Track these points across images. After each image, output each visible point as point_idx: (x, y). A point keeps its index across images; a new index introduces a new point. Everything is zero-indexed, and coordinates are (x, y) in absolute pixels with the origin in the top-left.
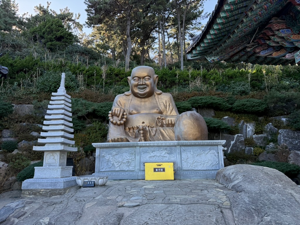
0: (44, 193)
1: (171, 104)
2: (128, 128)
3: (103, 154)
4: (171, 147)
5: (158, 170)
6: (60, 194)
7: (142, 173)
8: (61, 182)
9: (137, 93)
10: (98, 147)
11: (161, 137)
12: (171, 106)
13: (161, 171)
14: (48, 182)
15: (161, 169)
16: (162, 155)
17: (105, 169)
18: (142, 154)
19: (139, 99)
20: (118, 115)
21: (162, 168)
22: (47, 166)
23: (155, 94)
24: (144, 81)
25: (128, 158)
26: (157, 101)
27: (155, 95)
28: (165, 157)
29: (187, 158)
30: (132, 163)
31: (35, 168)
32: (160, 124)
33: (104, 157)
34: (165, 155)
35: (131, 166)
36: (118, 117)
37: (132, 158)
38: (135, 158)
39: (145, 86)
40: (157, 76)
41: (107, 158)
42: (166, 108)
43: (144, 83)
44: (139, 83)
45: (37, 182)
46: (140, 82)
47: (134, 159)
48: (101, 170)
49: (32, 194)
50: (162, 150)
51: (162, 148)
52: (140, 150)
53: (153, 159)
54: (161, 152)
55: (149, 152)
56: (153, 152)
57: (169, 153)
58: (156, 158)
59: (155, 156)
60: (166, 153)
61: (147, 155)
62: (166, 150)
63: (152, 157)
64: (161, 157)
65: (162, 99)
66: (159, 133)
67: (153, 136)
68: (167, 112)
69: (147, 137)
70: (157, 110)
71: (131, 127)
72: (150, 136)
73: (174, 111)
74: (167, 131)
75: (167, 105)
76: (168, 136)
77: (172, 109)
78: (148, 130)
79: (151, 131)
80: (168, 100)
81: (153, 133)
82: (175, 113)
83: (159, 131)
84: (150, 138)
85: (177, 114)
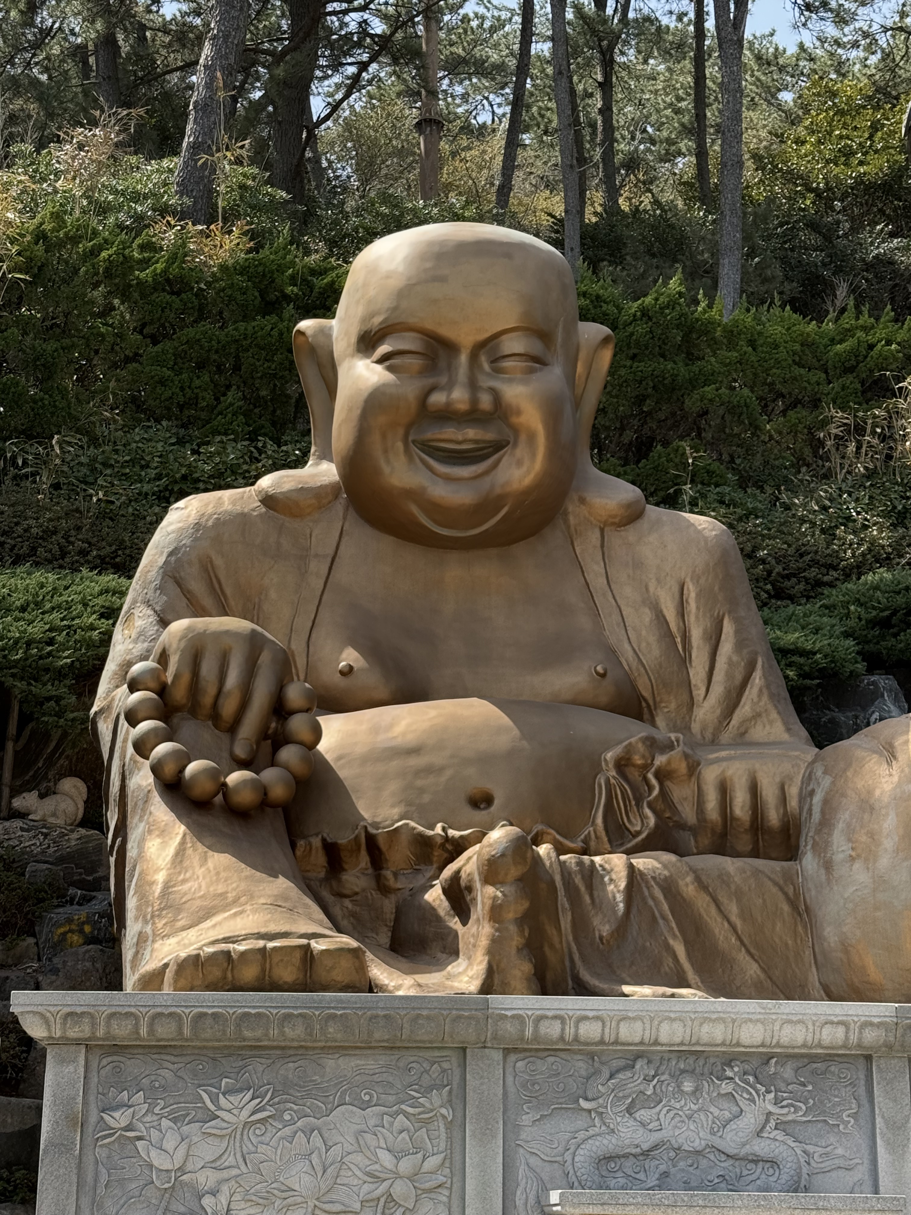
1: (728, 627)
2: (316, 842)
3: (119, 1117)
4: (818, 1066)
10: (69, 1042)
11: (680, 950)
12: (726, 647)
16: (730, 1140)
18: (526, 1120)
19: (412, 555)
20: (229, 708)
23: (575, 513)
24: (486, 382)
25: (386, 1159)
26: (598, 582)
27: (572, 521)
28: (756, 1160)
32: (643, 817)
33: (126, 1139)
34: (761, 1147)
36: (230, 726)
37: (427, 1166)
38: (455, 1162)
39: (492, 433)
40: (606, 340)
41: (158, 1160)
42: (684, 660)
43: (485, 402)
44: (432, 389)
46: (443, 380)
47: (440, 1179)
50: (726, 1087)
51: (729, 1073)
52: (510, 1079)
53: (641, 1176)
54: (716, 1112)
55: (595, 1110)
56: (642, 1112)
57: (794, 1121)
58: (673, 1170)
59: (655, 1147)
60: (767, 1121)
61: (582, 1135)
62: (772, 1095)
63: (626, 1156)
64: (723, 1158)
65: (638, 565)
66: (664, 918)
67: (601, 938)
68: (692, 698)
69: (552, 946)
70: (598, 673)
71: (357, 838)
72: (576, 939)
73: (765, 698)
74: (739, 901)
75: (696, 634)
76: (748, 951)
77: (739, 677)
78: (558, 878)
79: (583, 889)
80: (702, 581)
81: (600, 916)
82: (771, 723)
83: (658, 893)
84: (576, 957)
85: (788, 730)
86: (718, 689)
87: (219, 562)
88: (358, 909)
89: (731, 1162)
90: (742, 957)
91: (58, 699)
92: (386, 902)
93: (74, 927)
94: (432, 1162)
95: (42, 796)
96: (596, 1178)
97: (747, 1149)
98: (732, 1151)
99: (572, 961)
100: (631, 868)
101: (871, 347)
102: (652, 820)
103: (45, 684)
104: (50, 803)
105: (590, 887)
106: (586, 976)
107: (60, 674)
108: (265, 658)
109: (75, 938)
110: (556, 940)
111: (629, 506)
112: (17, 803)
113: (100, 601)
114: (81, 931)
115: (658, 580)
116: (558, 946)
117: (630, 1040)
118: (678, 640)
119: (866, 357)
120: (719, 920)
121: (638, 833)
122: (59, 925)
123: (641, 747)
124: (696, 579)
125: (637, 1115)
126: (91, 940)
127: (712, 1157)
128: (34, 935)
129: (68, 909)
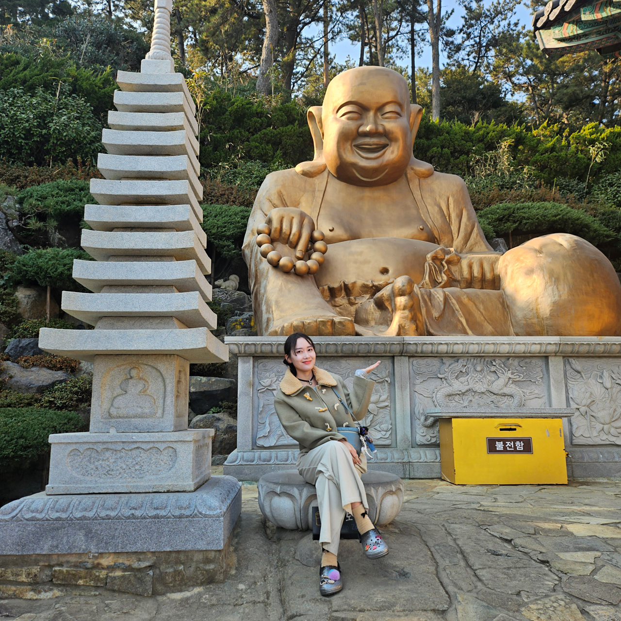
0: (118, 573)
1: (465, 213)
2: (326, 287)
3: (266, 382)
4: (528, 360)
5: (505, 448)
6: (210, 580)
7: (422, 455)
8: (210, 516)
9: (354, 165)
10: (246, 355)
11: (464, 322)
12: (464, 220)
13: (515, 451)
14: (138, 513)
15: (518, 443)
16: (495, 388)
17: (276, 437)
18: (418, 382)
19: (352, 189)
20: (294, 239)
21: (520, 440)
22: (113, 431)
23: (410, 173)
24: (380, 122)
26: (418, 198)
27: (409, 176)
28: (504, 395)
29: (589, 401)
30: (381, 415)
31: (53, 438)
32: (442, 277)
33: (269, 390)
34: (506, 390)
35: (377, 427)
36: (294, 246)
37: (381, 399)
38: (392, 398)
39: (383, 141)
40: (420, 111)
42: (449, 225)
43: (381, 129)
44: (360, 126)
45: (78, 515)
46: (364, 122)
47: (386, 404)
48: (260, 443)
49: (51, 582)
50: (493, 369)
51: (494, 363)
52: (411, 367)
53: (461, 402)
54: (489, 378)
55: (444, 378)
56: (461, 378)
57: (519, 381)
58: (473, 400)
59: (467, 391)
60: (509, 381)
61: (439, 388)
62: (511, 371)
63: (456, 395)
64: (492, 394)
65: (432, 191)
66: (457, 310)
67: (435, 318)
68: (453, 238)
69: (419, 320)
70: (421, 229)
71: (341, 286)
72: (427, 317)
73: (479, 237)
74: (483, 304)
75: (453, 216)
76: (488, 322)
77: (469, 230)
78: (420, 296)
79: (428, 300)
80: (455, 196)
81: (434, 310)
82: (481, 246)
83: (454, 301)
84: (428, 324)
85: (487, 248)
86: (462, 234)
87: (284, 193)
88: (342, 311)
89: (495, 396)
90: (486, 324)
91: (229, 246)
92: (352, 308)
93: (238, 323)
94: (384, 397)
95: (224, 281)
96: (445, 403)
97: (501, 392)
98: (496, 392)
99: (426, 326)
100: (444, 292)
101: (488, 133)
102: (445, 278)
103: (224, 241)
104: (227, 283)
105: (430, 300)
106: (432, 331)
107: (228, 238)
108: (306, 221)
109: (238, 327)
110: (420, 318)
111: (429, 170)
112: (216, 283)
113: (241, 214)
114: (240, 324)
115: (440, 197)
116: (421, 320)
117: (457, 352)
118: (447, 217)
119: (486, 136)
120: (477, 311)
121: (441, 283)
122: (232, 322)
123: (440, 252)
124: (453, 196)
125: (459, 379)
126: (243, 327)
127: (488, 394)
128: (224, 326)
129: (236, 317)
